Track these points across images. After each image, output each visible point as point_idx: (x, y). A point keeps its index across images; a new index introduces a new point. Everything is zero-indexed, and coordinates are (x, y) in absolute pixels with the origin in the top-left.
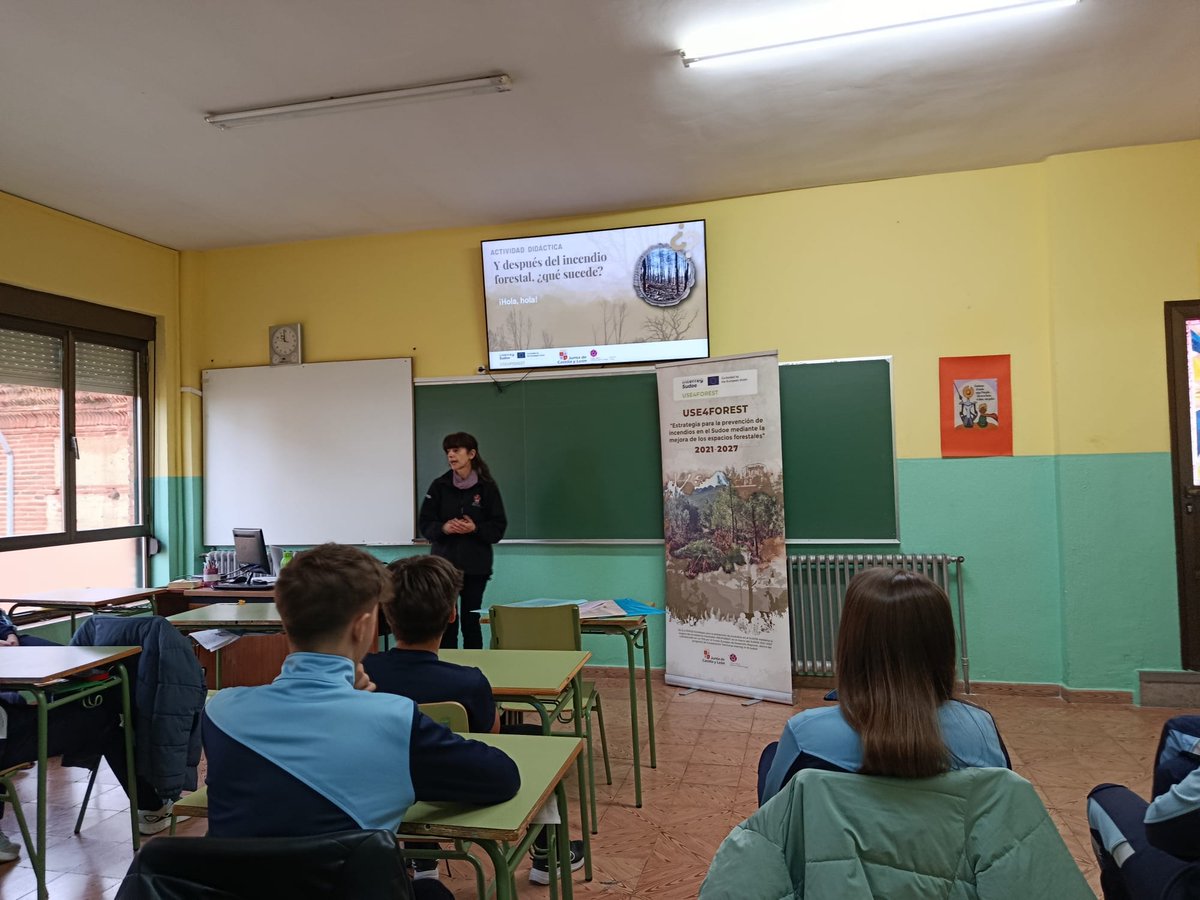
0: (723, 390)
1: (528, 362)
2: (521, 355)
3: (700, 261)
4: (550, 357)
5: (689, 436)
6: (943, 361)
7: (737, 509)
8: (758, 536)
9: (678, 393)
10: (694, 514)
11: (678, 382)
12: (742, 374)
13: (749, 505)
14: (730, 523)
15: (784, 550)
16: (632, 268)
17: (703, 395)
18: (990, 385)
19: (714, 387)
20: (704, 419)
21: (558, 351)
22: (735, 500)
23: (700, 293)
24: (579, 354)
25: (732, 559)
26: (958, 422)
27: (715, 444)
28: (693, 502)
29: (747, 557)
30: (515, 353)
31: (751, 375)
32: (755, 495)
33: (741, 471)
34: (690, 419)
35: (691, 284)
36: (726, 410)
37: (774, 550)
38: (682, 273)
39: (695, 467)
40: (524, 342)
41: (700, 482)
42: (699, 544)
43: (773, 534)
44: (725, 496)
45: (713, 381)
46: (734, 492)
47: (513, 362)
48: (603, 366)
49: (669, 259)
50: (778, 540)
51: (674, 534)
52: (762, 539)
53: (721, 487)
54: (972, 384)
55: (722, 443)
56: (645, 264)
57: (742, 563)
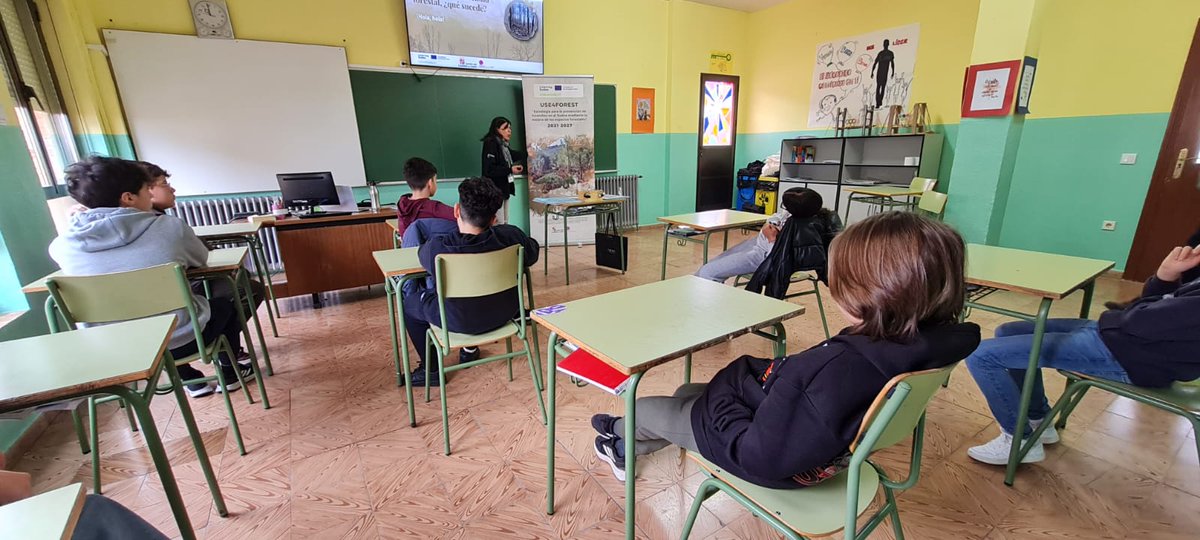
0: (563, 95)
1: (438, 63)
2: (434, 57)
3: (540, 16)
4: (453, 61)
5: (544, 118)
6: (634, 89)
7: (571, 156)
8: (582, 169)
9: (537, 93)
10: (547, 161)
11: (537, 87)
12: (575, 86)
13: (578, 155)
14: (567, 163)
15: (594, 176)
16: (504, 12)
17: (552, 95)
18: (647, 102)
19: (558, 92)
20: (552, 108)
21: (459, 58)
22: (570, 152)
23: (539, 35)
24: (472, 61)
25: (568, 182)
26: (638, 118)
27: (560, 123)
28: (547, 154)
29: (576, 180)
30: (430, 55)
31: (580, 87)
32: (581, 149)
33: (573, 137)
34: (544, 108)
35: (535, 29)
36: (565, 105)
37: (590, 175)
38: (531, 21)
39: (548, 135)
40: (435, 49)
41: (550, 143)
42: (550, 175)
43: (590, 168)
44: (565, 150)
45: (558, 88)
46: (569, 148)
47: (428, 61)
48: (484, 71)
49: (524, 10)
50: (592, 171)
51: (536, 171)
52: (584, 171)
53: (562, 145)
54: (643, 100)
55: (563, 122)
56: (511, 11)
57: (573, 183)
